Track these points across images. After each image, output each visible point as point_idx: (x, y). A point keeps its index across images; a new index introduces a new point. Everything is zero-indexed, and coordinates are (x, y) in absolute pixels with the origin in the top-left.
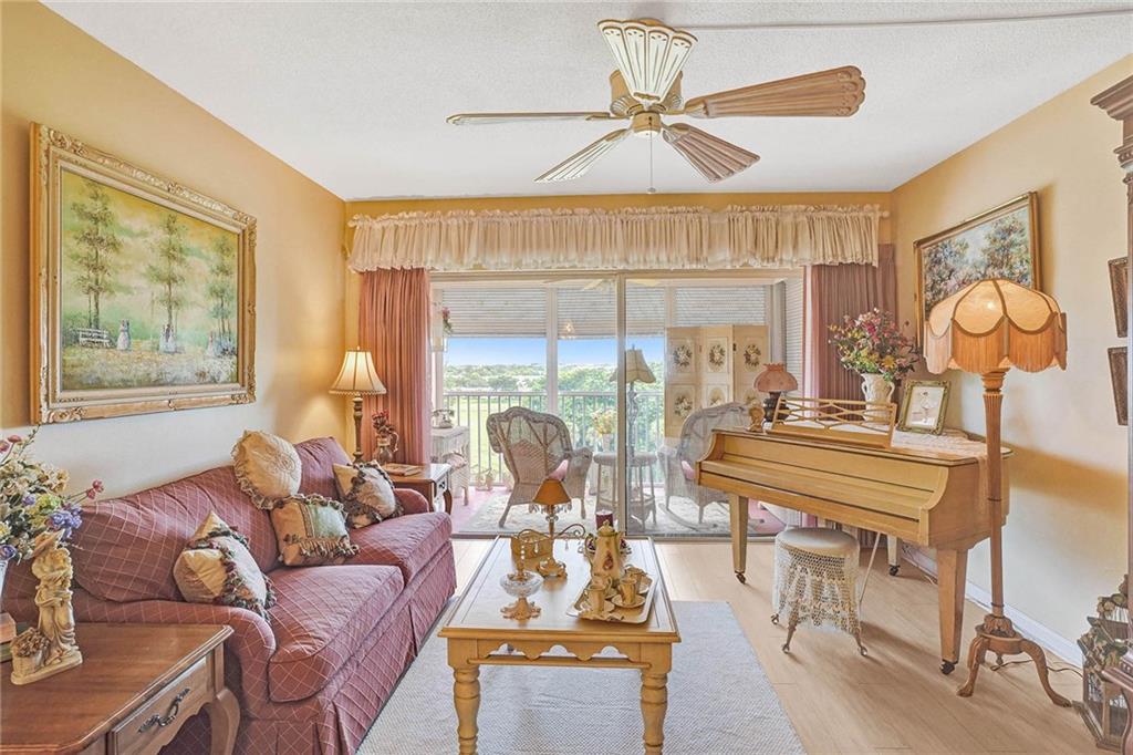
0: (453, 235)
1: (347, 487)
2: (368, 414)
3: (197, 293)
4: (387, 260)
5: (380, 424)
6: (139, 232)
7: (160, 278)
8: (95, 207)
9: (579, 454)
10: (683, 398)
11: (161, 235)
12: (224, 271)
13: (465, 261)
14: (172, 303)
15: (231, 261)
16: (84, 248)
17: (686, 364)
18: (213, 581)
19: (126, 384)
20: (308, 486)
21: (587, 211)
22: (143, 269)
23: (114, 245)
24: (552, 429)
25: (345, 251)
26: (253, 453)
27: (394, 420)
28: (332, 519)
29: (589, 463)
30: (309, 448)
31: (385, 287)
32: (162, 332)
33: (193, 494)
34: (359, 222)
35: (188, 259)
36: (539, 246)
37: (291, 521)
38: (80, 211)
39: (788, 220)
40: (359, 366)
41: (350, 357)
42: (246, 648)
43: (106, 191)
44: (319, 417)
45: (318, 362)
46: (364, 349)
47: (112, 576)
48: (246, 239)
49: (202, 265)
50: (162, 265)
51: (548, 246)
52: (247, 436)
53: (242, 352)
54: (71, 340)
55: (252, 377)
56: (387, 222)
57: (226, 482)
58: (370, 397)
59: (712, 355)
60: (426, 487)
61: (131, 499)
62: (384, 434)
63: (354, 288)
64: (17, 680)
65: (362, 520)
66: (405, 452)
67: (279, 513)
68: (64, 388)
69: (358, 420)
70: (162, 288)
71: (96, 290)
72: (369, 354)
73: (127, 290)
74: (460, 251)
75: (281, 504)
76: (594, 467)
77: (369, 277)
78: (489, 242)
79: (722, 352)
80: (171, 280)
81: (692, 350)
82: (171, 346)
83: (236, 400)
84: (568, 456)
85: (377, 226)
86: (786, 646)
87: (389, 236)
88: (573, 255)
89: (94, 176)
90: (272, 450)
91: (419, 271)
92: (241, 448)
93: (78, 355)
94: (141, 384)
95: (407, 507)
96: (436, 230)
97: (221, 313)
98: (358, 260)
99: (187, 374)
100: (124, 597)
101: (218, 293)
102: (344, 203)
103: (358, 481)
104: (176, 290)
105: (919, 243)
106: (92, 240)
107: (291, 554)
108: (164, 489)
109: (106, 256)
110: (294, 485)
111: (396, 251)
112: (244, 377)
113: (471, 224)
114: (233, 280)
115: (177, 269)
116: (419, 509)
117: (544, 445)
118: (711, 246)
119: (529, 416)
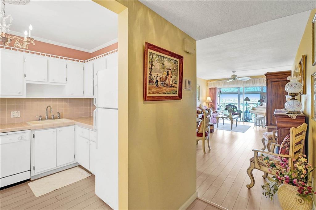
0: (220, 83)
1: (208, 110)
2: (210, 104)
4: (212, 87)
5: (211, 105)
15: (198, 89)
18: (201, 112)
20: (205, 109)
24: (234, 107)
25: (207, 85)
26: (201, 106)
27: (213, 105)
28: (207, 112)
29: (241, 113)
30: (205, 106)
31: (212, 89)
33: (197, 108)
34: (209, 82)
40: (209, 99)
41: (208, 97)
45: (204, 98)
48: (199, 87)
53: (199, 97)
56: (212, 82)
57: (199, 108)
58: (210, 102)
62: (212, 106)
63: (208, 90)
66: (214, 108)
72: (210, 97)
74: (221, 85)
75: (203, 110)
77: (210, 89)
78: (225, 84)
84: (237, 111)
85: (211, 83)
91: (216, 88)
92: (200, 105)
96: (218, 83)
98: (209, 87)
102: (207, 80)
103: (209, 109)
111: (213, 85)
112: (199, 100)
114: (198, 91)
116: (215, 113)
117: (234, 109)
118: (256, 83)
119: (231, 106)
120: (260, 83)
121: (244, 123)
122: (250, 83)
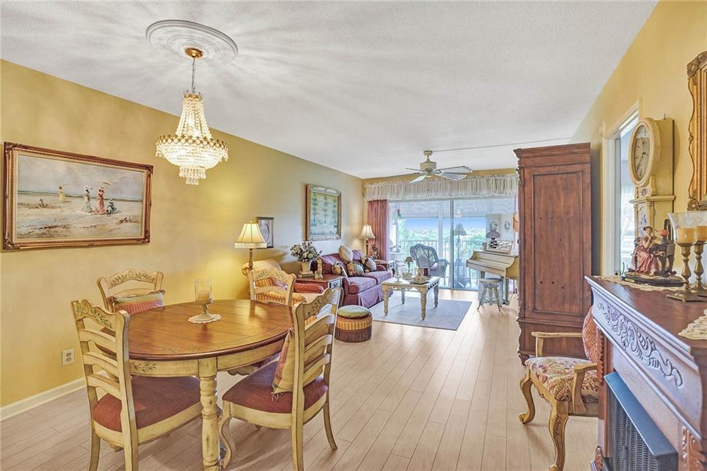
0: (396, 189)
1: (364, 262)
2: (370, 244)
3: (330, 213)
4: (376, 197)
5: (374, 248)
6: (320, 199)
8: (315, 197)
9: (442, 260)
11: (324, 201)
12: (335, 206)
13: (399, 196)
14: (326, 215)
15: (336, 204)
16: (313, 207)
18: (339, 271)
19: (319, 234)
20: (354, 260)
22: (321, 209)
23: (317, 205)
24: (431, 252)
25: (363, 195)
26: (342, 250)
27: (377, 246)
28: (360, 268)
29: (446, 265)
30: (355, 252)
31: (375, 206)
32: (324, 222)
33: (332, 257)
34: (368, 186)
35: (328, 205)
37: (351, 266)
38: (313, 199)
39: (509, 179)
40: (368, 230)
41: (365, 227)
42: (345, 282)
43: (316, 193)
44: (356, 244)
45: (356, 229)
46: (369, 225)
48: (339, 197)
49: (331, 207)
50: (324, 207)
52: (341, 247)
53: (338, 226)
54: (312, 225)
55: (341, 233)
56: (376, 185)
57: (337, 256)
58: (371, 239)
60: (385, 265)
62: (375, 250)
63: (366, 205)
64: (316, 277)
65: (368, 270)
66: (381, 256)
67: (348, 265)
68: (311, 234)
69: (367, 246)
70: (324, 212)
71: (314, 215)
73: (319, 214)
74: (398, 193)
75: (348, 263)
77: (371, 203)
79: (509, 224)
80: (325, 210)
82: (325, 225)
83: (337, 238)
84: (436, 261)
85: (373, 186)
87: (376, 190)
89: (315, 191)
90: (346, 250)
91: (386, 200)
92: (340, 249)
93: (312, 228)
94: (321, 234)
95: (379, 269)
96: (390, 187)
97: (334, 217)
98: (367, 197)
99: (328, 232)
101: (334, 212)
102: (363, 180)
103: (366, 261)
104: (326, 212)
106: (314, 204)
107: (351, 273)
108: (327, 256)
109: (316, 207)
110: (352, 259)
111: (378, 194)
112: (339, 233)
114: (336, 209)
115: (327, 208)
116: (383, 270)
117: (428, 257)
118: (480, 189)
119: (423, 247)
120: (489, 188)
121: (452, 293)
122: (466, 188)
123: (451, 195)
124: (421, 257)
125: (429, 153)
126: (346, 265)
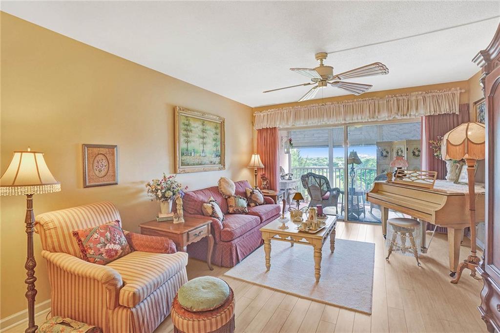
0: (285, 115)
1: (249, 195)
2: (260, 174)
3: (210, 141)
4: (265, 125)
5: (263, 178)
6: (196, 126)
7: (201, 138)
8: (187, 122)
9: (334, 189)
10: (385, 170)
11: (201, 127)
12: (216, 134)
13: (289, 124)
14: (204, 144)
15: (218, 131)
16: (185, 133)
17: (386, 156)
18: (210, 211)
19: (194, 165)
20: (237, 193)
21: (330, 103)
22: (197, 136)
23: (191, 131)
24: (323, 181)
25: (253, 123)
26: (222, 183)
27: (267, 176)
28: (243, 203)
29: (339, 194)
30: (239, 184)
31: (264, 134)
32: (202, 151)
33: (208, 192)
34: (256, 114)
35: (207, 132)
36: (314, 117)
37: (232, 202)
38: (184, 124)
39: (414, 98)
40: (256, 159)
41: (253, 156)
42: (216, 227)
43: (189, 118)
44: (245, 175)
45: (244, 158)
46: (257, 154)
47: (190, 208)
48: (222, 124)
49: (211, 133)
50: (201, 134)
51: (317, 117)
52: (221, 178)
53: (221, 155)
54: (183, 154)
55: (224, 163)
56: (265, 113)
57: (216, 190)
58: (259, 169)
59: (398, 152)
60: (274, 197)
61: (194, 192)
62: (264, 180)
63: (256, 133)
64: (174, 223)
65: (253, 204)
66: (271, 187)
67: (229, 199)
68: (182, 165)
69: (256, 175)
70: (202, 140)
71: (187, 142)
72: (259, 156)
73: (194, 141)
74: (288, 121)
75: (229, 197)
76: (341, 195)
77: (260, 131)
78: (297, 116)
79: (402, 151)
80: (203, 138)
81: (389, 151)
82: (204, 155)
83: (220, 169)
84: (328, 190)
85: (262, 115)
86: (387, 258)
87: (266, 117)
88: (325, 119)
89: (187, 115)
90: (227, 182)
91: (275, 128)
92: (220, 181)
93: (184, 158)
94: (197, 165)
95: (267, 202)
96: (280, 114)
97: (216, 145)
98: (256, 126)
99: (208, 162)
100: (192, 213)
101: (215, 140)
102: (252, 108)
103: (252, 193)
104: (205, 140)
105: (475, 103)
106: (186, 130)
107: (231, 210)
108: (201, 190)
109: (190, 134)
110: (233, 193)
111: (267, 122)
112: (222, 163)
113: (291, 111)
114: (219, 136)
115: (205, 135)
116: (271, 203)
117: (320, 186)
118: (379, 112)
119: (315, 176)
120: (390, 110)
122: (362, 112)
123: (345, 120)
124: (313, 186)
125: (322, 56)
126: (226, 199)
